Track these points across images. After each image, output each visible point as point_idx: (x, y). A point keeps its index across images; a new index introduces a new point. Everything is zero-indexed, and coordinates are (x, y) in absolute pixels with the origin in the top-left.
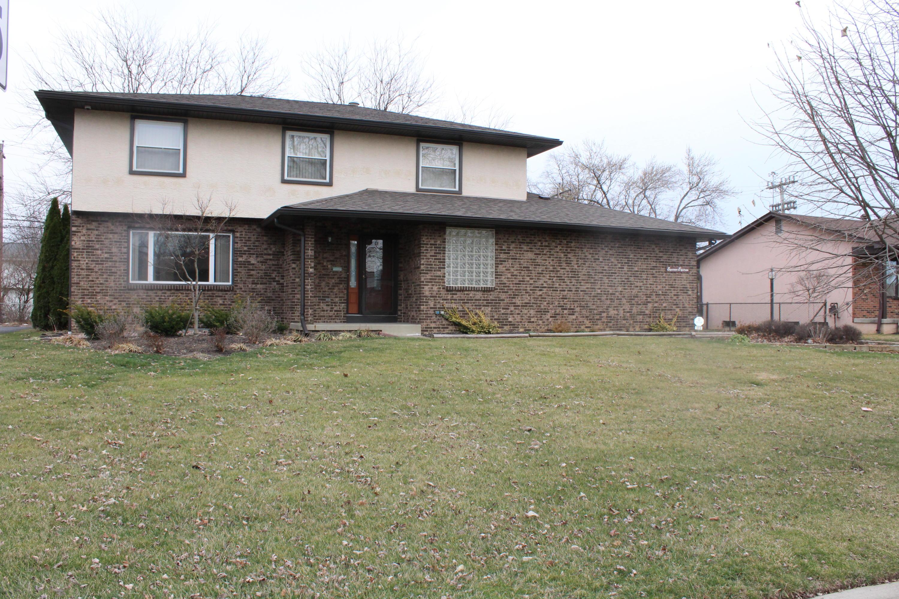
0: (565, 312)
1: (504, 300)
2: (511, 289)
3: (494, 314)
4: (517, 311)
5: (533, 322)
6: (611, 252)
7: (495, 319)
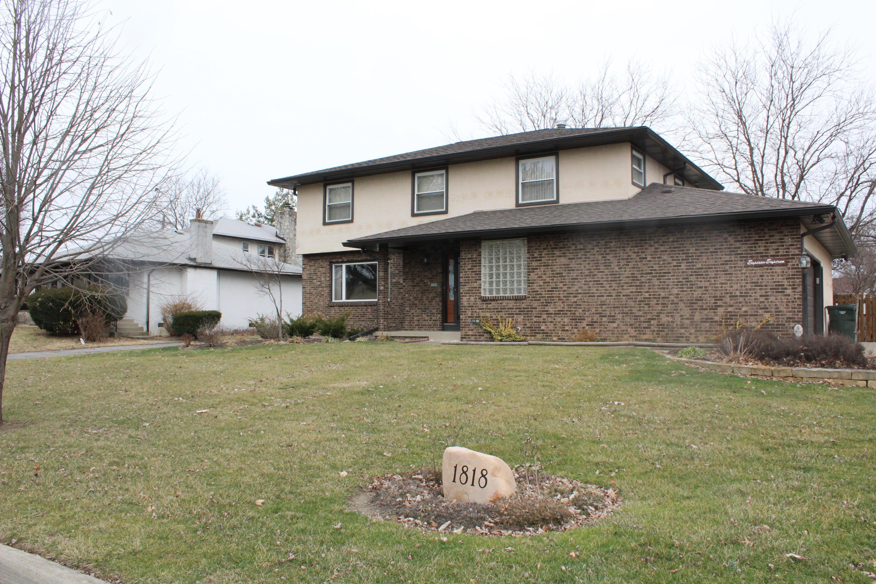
0: (604, 319)
1: (536, 308)
2: (543, 297)
3: (527, 322)
4: (550, 319)
5: (568, 330)
6: (662, 248)
7: (528, 328)
